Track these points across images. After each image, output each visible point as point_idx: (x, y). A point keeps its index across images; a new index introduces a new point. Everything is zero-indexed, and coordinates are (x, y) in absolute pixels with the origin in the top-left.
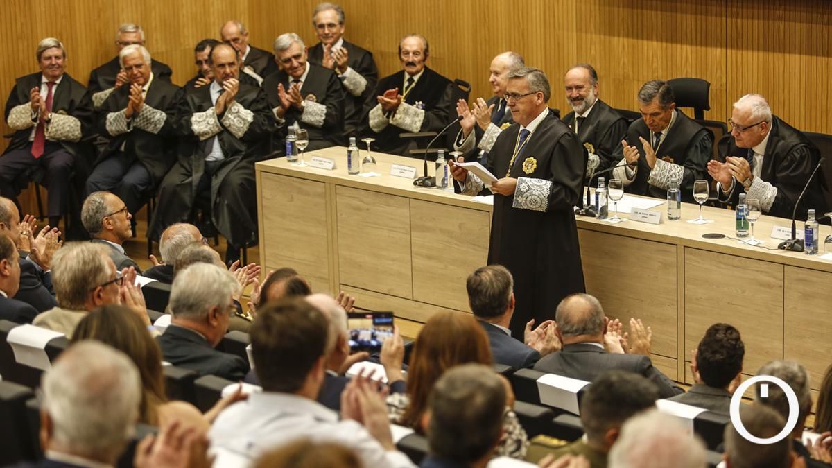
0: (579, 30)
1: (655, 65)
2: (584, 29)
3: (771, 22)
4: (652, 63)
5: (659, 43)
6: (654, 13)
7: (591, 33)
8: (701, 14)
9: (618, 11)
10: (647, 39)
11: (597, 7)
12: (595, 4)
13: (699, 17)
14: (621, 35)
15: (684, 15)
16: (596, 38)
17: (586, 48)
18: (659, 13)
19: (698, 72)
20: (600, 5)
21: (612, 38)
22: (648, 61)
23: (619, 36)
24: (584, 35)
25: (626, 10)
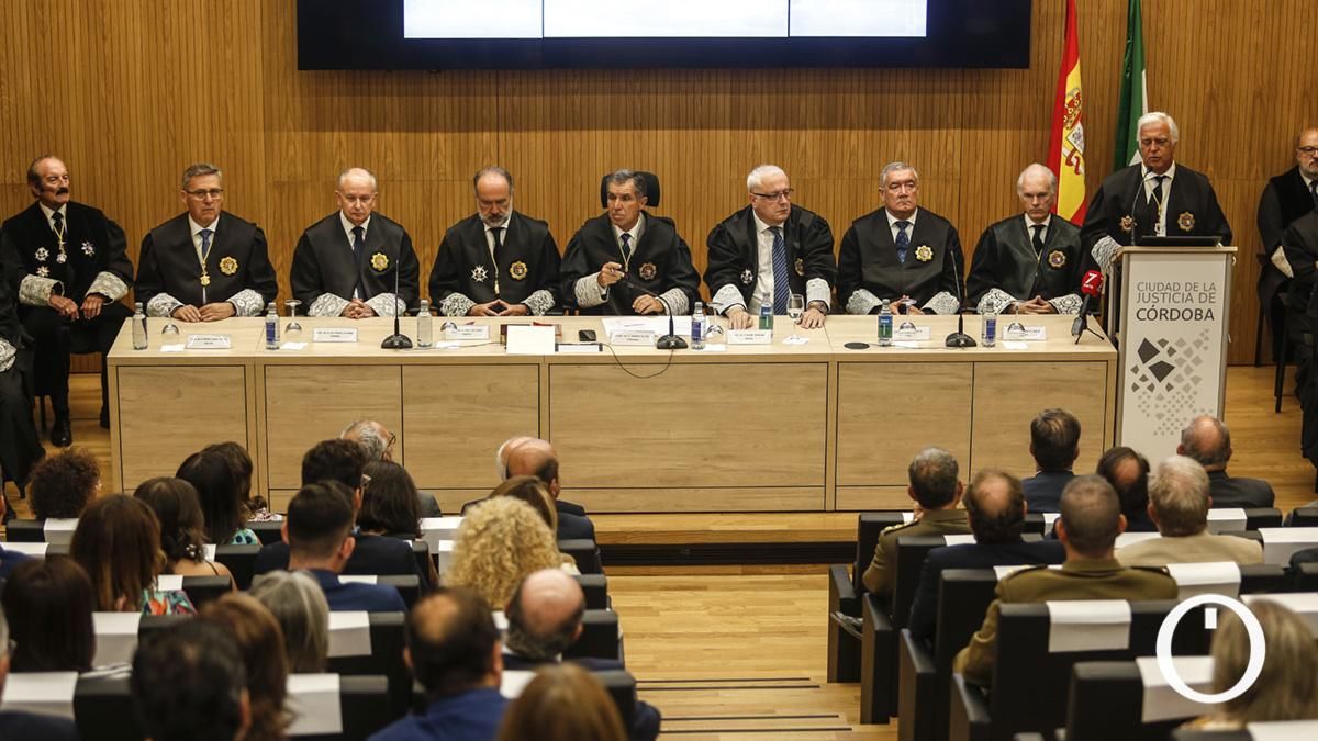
0: (268, 128)
1: (389, 160)
2: (277, 127)
3: (562, 97)
4: (385, 157)
5: (396, 134)
6: (387, 99)
7: (289, 130)
8: (460, 95)
9: (332, 101)
10: (377, 131)
11: (298, 98)
12: (294, 95)
13: (456, 98)
14: (337, 127)
15: (434, 98)
16: (297, 136)
17: (280, 149)
18: (396, 98)
19: (455, 162)
20: (301, 95)
21: (321, 134)
22: (378, 156)
23: (332, 130)
24: (276, 134)
25: (343, 98)
